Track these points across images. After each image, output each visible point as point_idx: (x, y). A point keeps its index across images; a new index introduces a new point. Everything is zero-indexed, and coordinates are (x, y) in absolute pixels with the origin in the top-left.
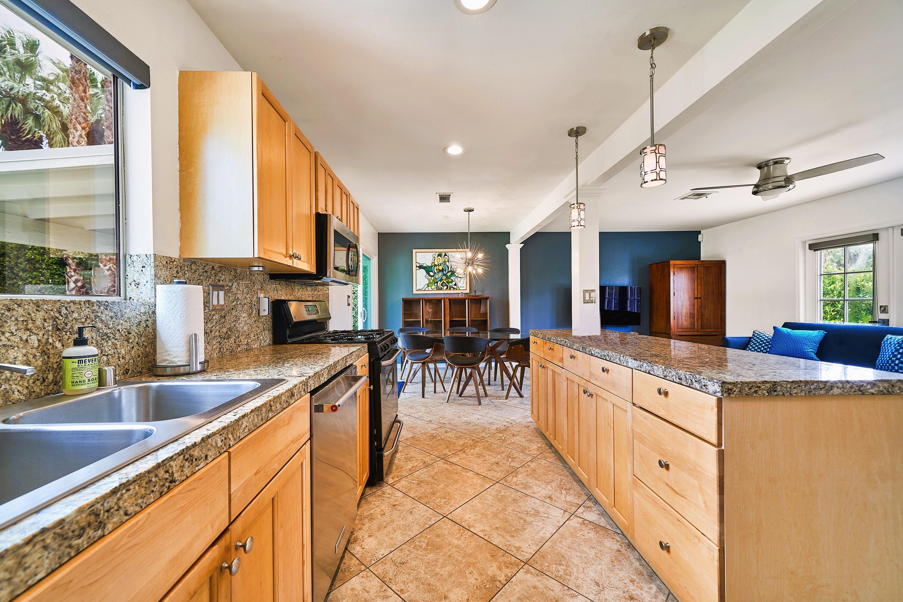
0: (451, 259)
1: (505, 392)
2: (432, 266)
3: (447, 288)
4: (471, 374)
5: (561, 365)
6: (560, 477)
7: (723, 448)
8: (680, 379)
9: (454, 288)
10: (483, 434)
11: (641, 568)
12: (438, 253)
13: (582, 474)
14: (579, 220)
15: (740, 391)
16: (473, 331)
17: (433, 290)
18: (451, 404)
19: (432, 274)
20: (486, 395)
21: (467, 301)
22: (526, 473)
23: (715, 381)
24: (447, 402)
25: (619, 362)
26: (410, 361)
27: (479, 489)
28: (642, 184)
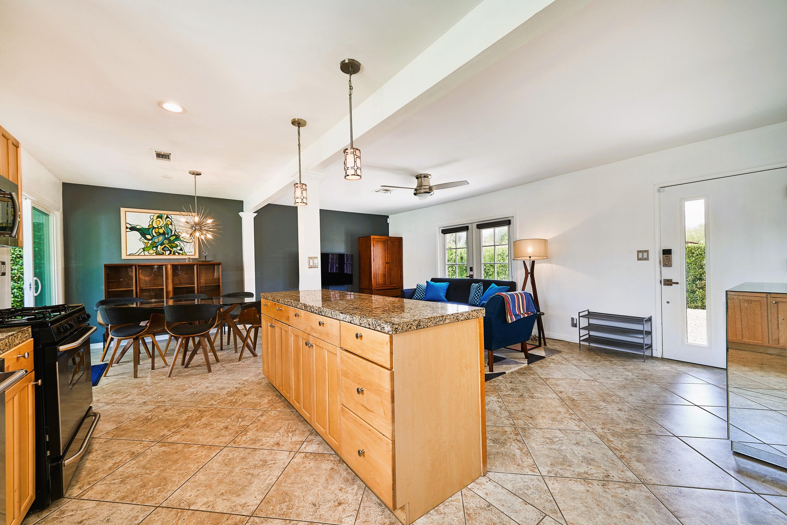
0: (175, 222)
1: (238, 355)
2: (149, 229)
3: (170, 253)
4: (199, 342)
5: (287, 322)
6: (287, 422)
7: (393, 370)
8: (369, 325)
9: (179, 254)
10: (212, 402)
11: (347, 476)
12: (157, 215)
13: (305, 414)
14: (302, 197)
15: (402, 329)
16: (202, 298)
17: (151, 254)
18: (174, 378)
19: (149, 237)
20: (218, 361)
21: (195, 267)
22: (256, 428)
23: (388, 323)
24: (169, 377)
25: (331, 316)
26: (116, 339)
27: (203, 461)
28: (345, 176)
